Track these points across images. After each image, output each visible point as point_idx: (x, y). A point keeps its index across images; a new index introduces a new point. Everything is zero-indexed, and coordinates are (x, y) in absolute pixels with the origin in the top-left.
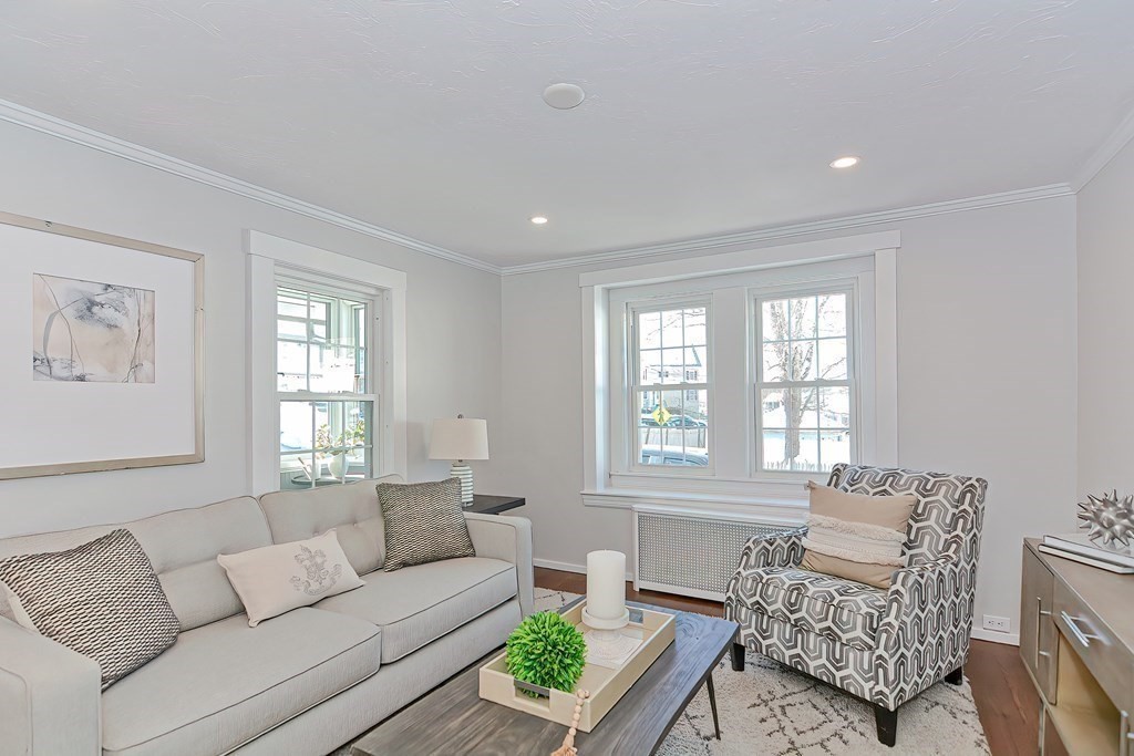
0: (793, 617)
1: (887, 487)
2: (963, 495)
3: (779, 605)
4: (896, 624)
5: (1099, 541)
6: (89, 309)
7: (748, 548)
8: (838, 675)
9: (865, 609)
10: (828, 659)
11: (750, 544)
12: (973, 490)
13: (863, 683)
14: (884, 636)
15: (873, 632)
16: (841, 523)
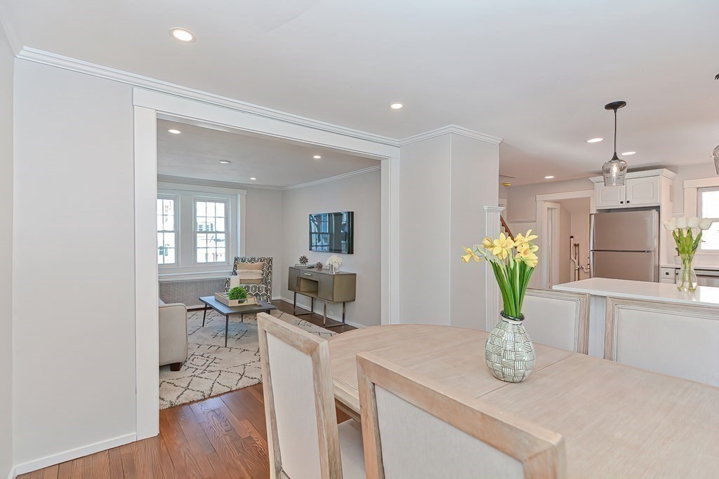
1: (253, 261)
5: (303, 264)
12: (270, 260)
16: (249, 270)
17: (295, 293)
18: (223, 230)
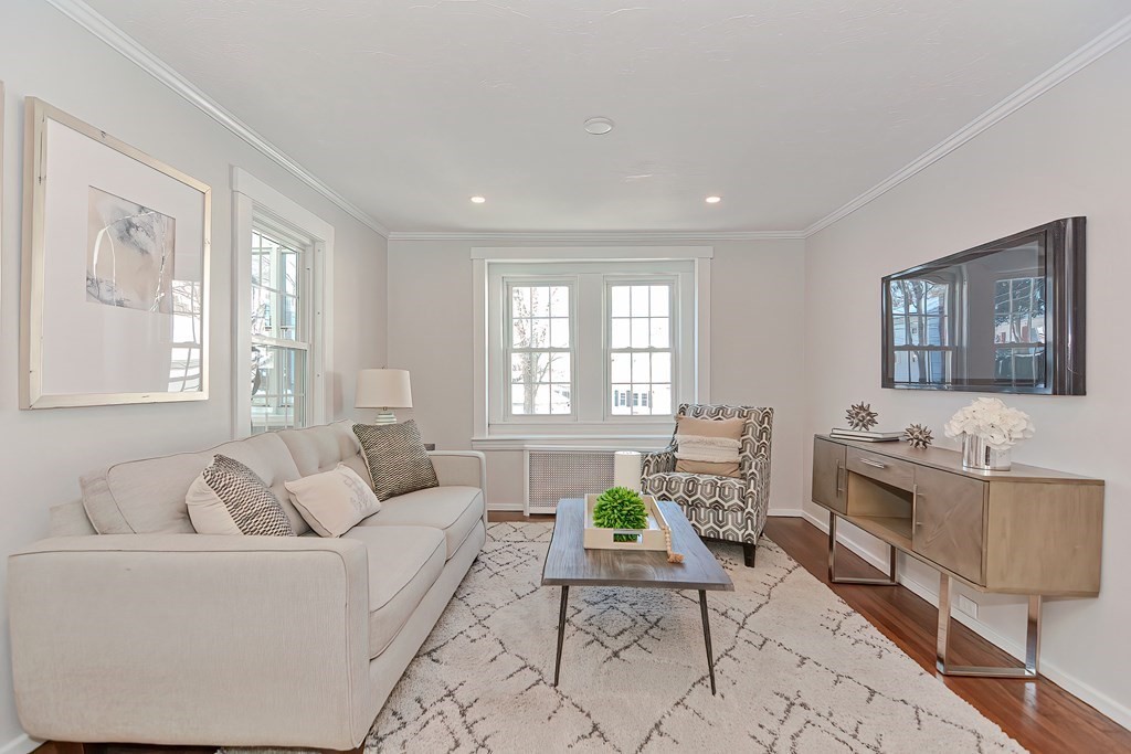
0: (690, 500)
1: (720, 416)
2: (763, 418)
3: (681, 493)
4: (755, 492)
5: (857, 429)
6: (128, 231)
7: (648, 461)
8: (721, 531)
9: (738, 486)
10: (714, 522)
11: (649, 458)
12: (767, 415)
13: (737, 531)
14: (750, 500)
15: (743, 499)
16: (705, 438)
17: (832, 514)
18: (666, 345)
